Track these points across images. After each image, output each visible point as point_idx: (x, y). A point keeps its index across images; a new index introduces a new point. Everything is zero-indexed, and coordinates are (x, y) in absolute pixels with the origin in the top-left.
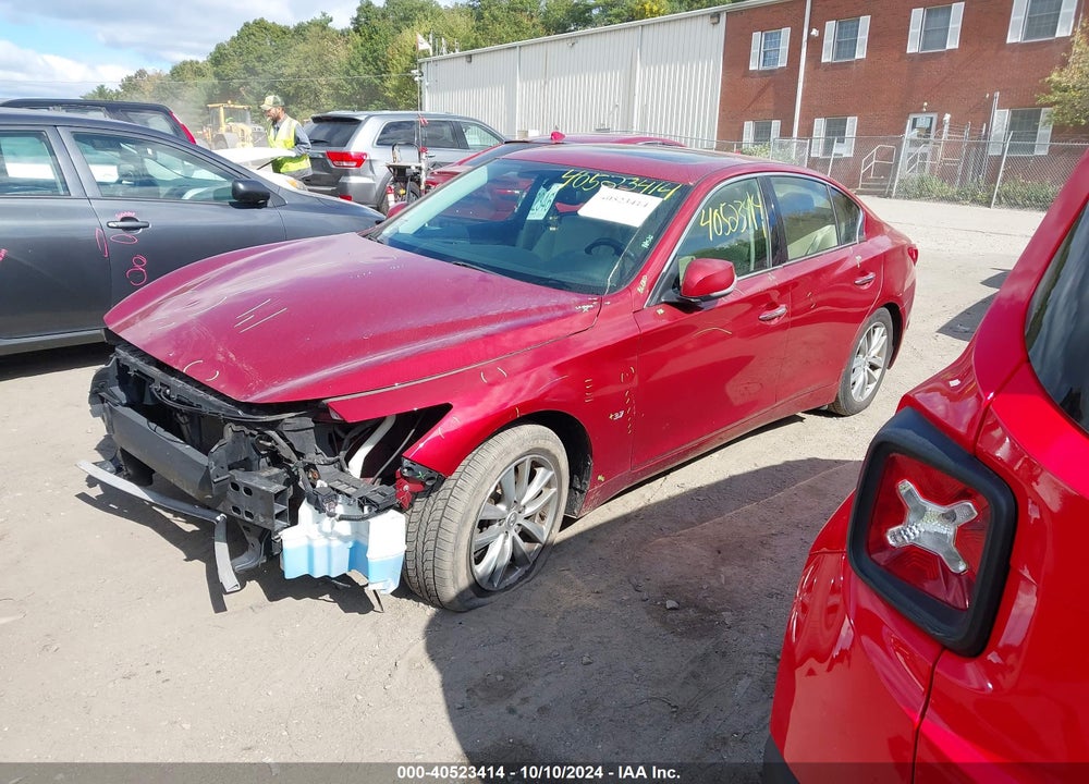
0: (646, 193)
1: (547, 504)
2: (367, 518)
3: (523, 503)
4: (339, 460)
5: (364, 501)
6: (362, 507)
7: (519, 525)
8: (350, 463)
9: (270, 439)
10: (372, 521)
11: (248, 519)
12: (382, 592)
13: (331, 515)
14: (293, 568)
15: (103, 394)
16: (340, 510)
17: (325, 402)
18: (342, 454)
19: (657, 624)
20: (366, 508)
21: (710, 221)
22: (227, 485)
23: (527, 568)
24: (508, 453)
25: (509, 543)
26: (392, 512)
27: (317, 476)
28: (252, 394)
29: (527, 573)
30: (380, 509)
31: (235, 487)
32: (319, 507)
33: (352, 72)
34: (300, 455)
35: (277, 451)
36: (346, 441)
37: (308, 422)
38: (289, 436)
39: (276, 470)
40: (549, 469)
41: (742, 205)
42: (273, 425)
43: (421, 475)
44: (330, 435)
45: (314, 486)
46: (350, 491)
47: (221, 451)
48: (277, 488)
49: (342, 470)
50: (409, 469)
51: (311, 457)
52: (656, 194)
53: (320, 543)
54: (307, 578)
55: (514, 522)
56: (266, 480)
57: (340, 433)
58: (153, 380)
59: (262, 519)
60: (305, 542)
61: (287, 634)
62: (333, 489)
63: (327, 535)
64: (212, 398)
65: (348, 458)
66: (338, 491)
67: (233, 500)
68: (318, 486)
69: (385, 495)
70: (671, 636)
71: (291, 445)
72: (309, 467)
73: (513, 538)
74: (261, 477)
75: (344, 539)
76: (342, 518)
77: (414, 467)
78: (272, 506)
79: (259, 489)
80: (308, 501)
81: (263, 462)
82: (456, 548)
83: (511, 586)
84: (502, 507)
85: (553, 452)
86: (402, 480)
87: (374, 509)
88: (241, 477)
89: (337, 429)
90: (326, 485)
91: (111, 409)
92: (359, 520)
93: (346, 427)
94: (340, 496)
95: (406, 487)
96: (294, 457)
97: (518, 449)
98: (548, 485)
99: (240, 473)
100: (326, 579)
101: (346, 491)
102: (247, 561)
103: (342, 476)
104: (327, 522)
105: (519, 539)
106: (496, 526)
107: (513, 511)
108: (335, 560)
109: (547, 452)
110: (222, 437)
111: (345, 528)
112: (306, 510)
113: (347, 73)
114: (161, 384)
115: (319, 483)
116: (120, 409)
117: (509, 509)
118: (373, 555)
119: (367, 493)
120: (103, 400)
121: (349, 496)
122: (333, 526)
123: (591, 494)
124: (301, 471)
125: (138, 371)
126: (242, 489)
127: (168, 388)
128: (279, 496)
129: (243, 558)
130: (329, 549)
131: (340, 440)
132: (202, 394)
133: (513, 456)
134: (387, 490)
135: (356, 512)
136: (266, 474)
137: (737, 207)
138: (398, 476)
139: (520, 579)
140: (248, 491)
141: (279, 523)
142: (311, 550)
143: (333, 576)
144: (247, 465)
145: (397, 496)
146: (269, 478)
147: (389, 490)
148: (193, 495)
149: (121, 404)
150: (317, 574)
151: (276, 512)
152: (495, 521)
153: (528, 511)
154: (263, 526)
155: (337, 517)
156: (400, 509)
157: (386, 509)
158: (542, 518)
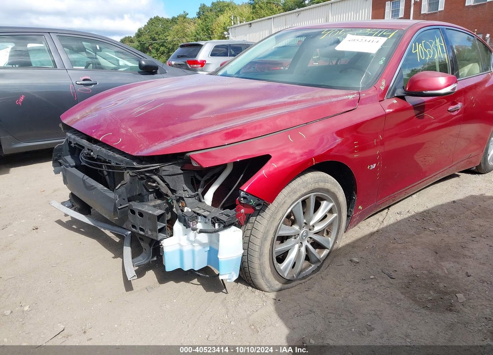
0: (376, 35)
1: (331, 224)
2: (218, 231)
3: (311, 223)
4: (198, 194)
5: (215, 220)
6: (214, 224)
7: (311, 238)
8: (206, 196)
9: (154, 181)
10: (222, 234)
11: (142, 233)
12: (228, 281)
13: (194, 230)
14: (171, 264)
15: (60, 161)
16: (200, 226)
17: (188, 154)
18: (200, 191)
19: (411, 301)
20: (216, 224)
21: (417, 50)
22: (127, 211)
23: (319, 264)
24: (295, 192)
25: (303, 249)
26: (233, 228)
27: (184, 205)
28: (141, 151)
29: (319, 268)
30: (226, 226)
31: (133, 212)
32: (186, 225)
33: (197, 36)
34: (173, 191)
35: (159, 189)
36: (202, 183)
37: (178, 169)
38: (166, 179)
39: (159, 202)
40: (330, 201)
41: (434, 43)
42: (156, 172)
43: (253, 202)
44: (192, 179)
45: (182, 211)
46: (206, 213)
47: (123, 189)
48: (159, 212)
49: (200, 201)
50: (244, 198)
51: (180, 193)
52: (383, 36)
53: (187, 248)
54: (179, 271)
55: (306, 236)
56: (152, 207)
57: (198, 177)
58: (83, 148)
59: (150, 233)
60: (178, 247)
61: (168, 307)
62: (195, 212)
63: (192, 242)
64: (117, 156)
65: (204, 193)
66: (198, 214)
67: (132, 221)
68: (185, 211)
69: (229, 216)
70: (423, 311)
71: (168, 185)
72: (180, 199)
73: (306, 246)
74: (149, 206)
75: (203, 245)
76: (201, 232)
77: (248, 197)
78: (156, 224)
79: (147, 213)
80: (180, 221)
81: (151, 196)
82: (261, 255)
83: (307, 276)
84: (296, 227)
85: (332, 190)
86: (239, 206)
87: (222, 225)
88: (137, 206)
89: (196, 174)
90: (190, 210)
91: (65, 170)
92: (212, 233)
93: (202, 171)
94: (199, 217)
95: (243, 211)
96: (169, 193)
97: (303, 189)
98: (331, 211)
99: (136, 203)
100: (192, 271)
101: (203, 214)
102: (142, 260)
103: (200, 204)
104: (192, 234)
105: (310, 247)
106: (293, 239)
107: (304, 229)
108: (197, 259)
109: (327, 191)
110: (123, 179)
111: (204, 238)
112: (178, 226)
113: (195, 36)
114: (88, 149)
115: (186, 209)
116: (69, 169)
117: (300, 228)
118: (222, 256)
119: (217, 215)
120: (61, 164)
121: (205, 217)
122: (195, 237)
123: (354, 217)
124: (175, 202)
125: (76, 144)
126: (137, 214)
127: (92, 151)
128: (160, 218)
129: (140, 258)
130: (193, 252)
131: (198, 182)
132: (111, 153)
133: (299, 194)
134: (230, 213)
135: (210, 227)
136: (152, 204)
137: (431, 43)
138: (237, 203)
139: (314, 272)
140: (141, 214)
141: (161, 236)
142: (181, 253)
143: (196, 269)
144: (141, 198)
145: (237, 216)
146: (155, 206)
147: (231, 212)
148: (109, 218)
149: (70, 166)
150: (186, 269)
151: (159, 227)
152: (292, 236)
153: (317, 229)
154: (151, 237)
155: (198, 230)
156: (239, 226)
157: (229, 225)
158: (328, 233)
